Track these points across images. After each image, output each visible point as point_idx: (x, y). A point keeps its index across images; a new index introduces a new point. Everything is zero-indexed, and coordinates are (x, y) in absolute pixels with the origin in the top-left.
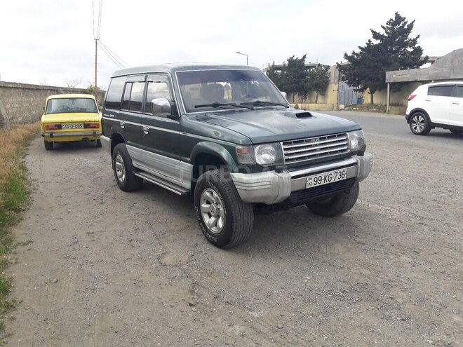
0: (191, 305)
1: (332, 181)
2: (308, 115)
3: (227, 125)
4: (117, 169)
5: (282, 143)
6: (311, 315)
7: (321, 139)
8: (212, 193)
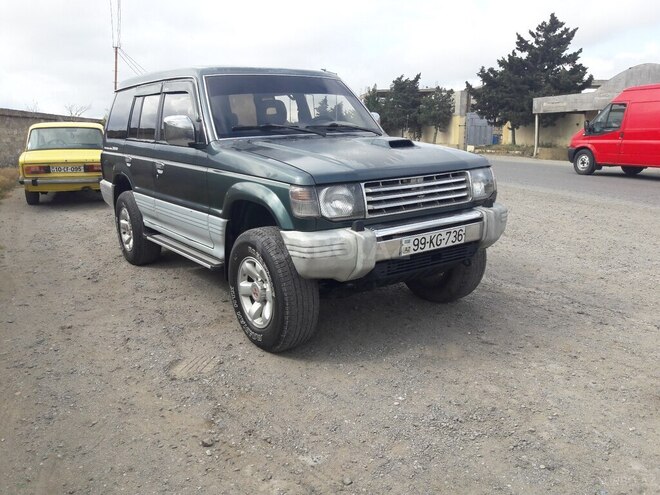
0: (206, 445)
1: (443, 245)
2: (407, 144)
3: (286, 159)
4: (122, 231)
5: (363, 184)
6: (400, 460)
7: (426, 180)
8: (255, 265)
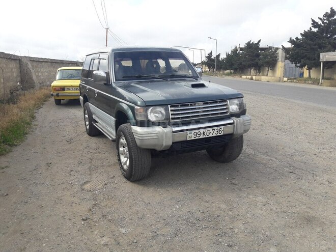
0: (83, 220)
2: (202, 86)
4: (86, 120)
5: (169, 106)
6: (162, 235)
7: (204, 104)
8: (124, 141)
